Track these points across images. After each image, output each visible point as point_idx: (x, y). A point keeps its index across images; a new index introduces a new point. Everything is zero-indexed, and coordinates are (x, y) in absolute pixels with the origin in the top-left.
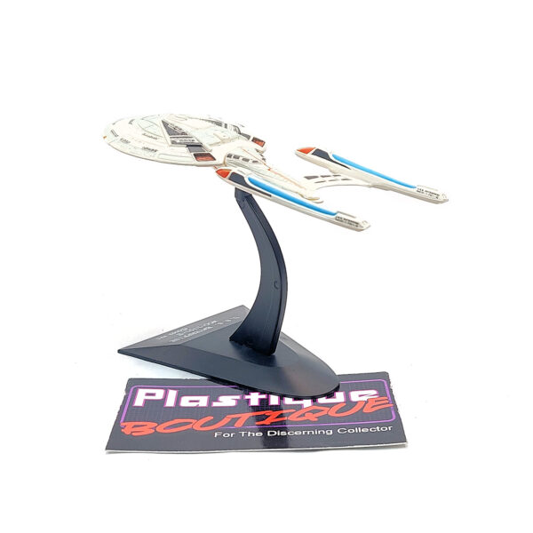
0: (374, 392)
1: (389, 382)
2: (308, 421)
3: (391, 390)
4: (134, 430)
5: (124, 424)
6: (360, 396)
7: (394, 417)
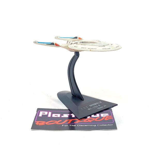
0: (108, 114)
1: (112, 112)
2: (89, 122)
3: (112, 114)
4: (39, 123)
5: (36, 122)
6: (104, 115)
7: (113, 122)
